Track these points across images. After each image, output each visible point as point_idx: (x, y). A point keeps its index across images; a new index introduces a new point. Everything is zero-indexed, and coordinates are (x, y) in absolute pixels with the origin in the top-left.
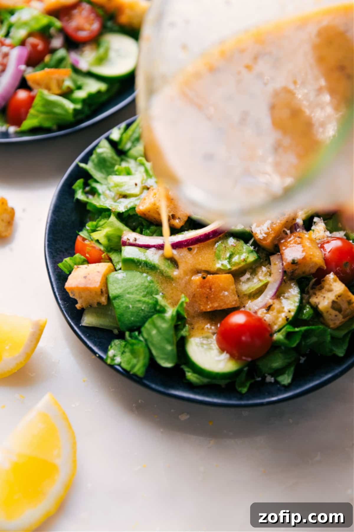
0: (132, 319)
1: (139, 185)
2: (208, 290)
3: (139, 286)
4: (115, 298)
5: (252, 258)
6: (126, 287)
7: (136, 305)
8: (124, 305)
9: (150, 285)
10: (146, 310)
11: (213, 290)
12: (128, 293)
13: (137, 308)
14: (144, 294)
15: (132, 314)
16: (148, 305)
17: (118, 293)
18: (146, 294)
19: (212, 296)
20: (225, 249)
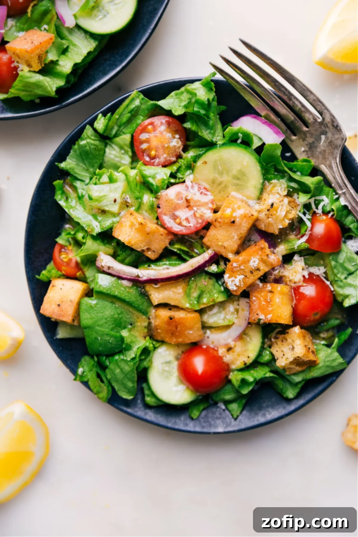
0: (100, 349)
1: (119, 201)
2: (174, 328)
3: (109, 319)
4: (85, 328)
5: (221, 298)
6: (96, 319)
7: (104, 338)
8: (93, 336)
9: (119, 317)
10: (113, 343)
11: (178, 329)
12: (99, 326)
13: (105, 340)
14: (112, 327)
15: (101, 345)
16: (116, 339)
17: (89, 324)
18: (115, 327)
19: (177, 334)
20: (196, 288)
